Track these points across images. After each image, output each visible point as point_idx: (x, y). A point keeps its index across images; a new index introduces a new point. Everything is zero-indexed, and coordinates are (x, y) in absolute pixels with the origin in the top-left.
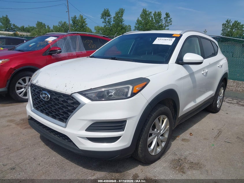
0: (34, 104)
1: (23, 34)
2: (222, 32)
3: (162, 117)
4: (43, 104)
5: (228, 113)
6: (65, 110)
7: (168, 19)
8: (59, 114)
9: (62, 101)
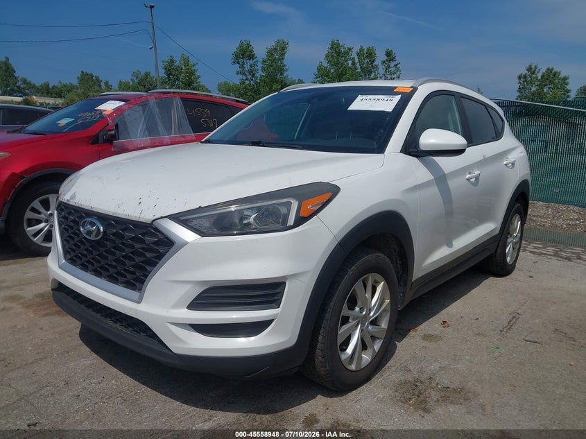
0: (66, 252)
1: (47, 101)
2: (518, 94)
3: (371, 278)
4: (87, 250)
5: (532, 277)
6: (137, 259)
7: (392, 64)
8: (125, 270)
9: (132, 239)
